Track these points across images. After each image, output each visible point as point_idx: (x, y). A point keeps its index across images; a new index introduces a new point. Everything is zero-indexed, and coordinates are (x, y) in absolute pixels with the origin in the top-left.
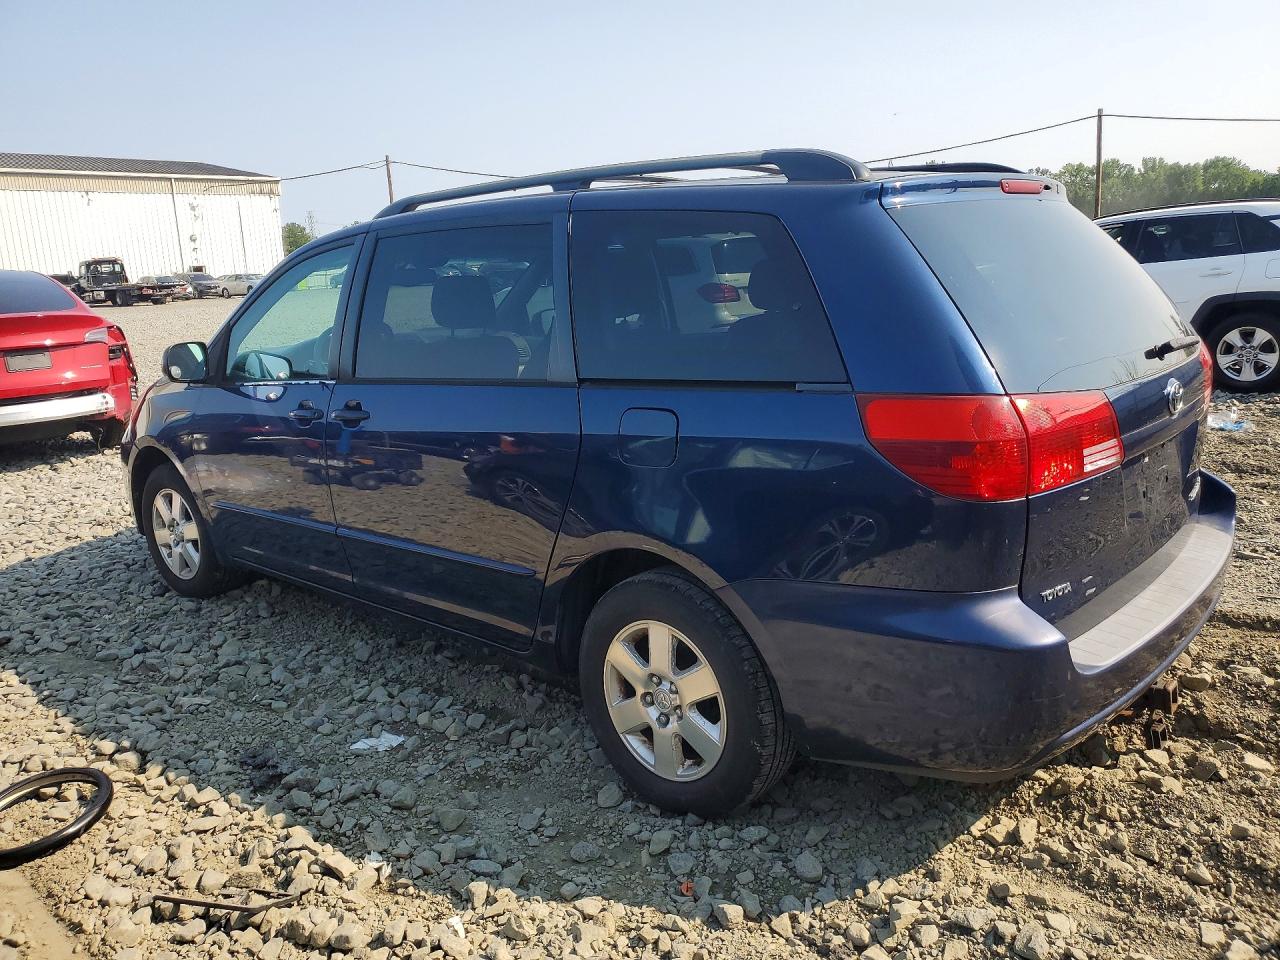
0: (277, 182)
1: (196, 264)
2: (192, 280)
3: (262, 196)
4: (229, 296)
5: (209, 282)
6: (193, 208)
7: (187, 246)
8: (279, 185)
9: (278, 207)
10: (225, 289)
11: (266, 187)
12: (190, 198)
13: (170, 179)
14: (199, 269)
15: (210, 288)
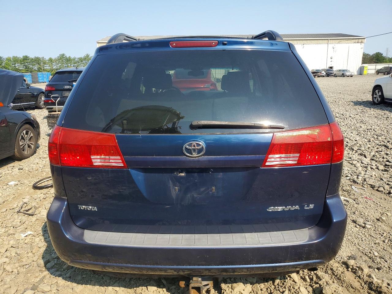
0: (364, 39)
1: (331, 66)
2: (326, 71)
3: (358, 43)
4: (336, 77)
5: (331, 72)
6: (334, 48)
7: (329, 60)
8: (365, 40)
9: (363, 47)
10: (335, 74)
11: (360, 41)
12: (333, 45)
13: (328, 39)
14: (331, 68)
15: (332, 74)
